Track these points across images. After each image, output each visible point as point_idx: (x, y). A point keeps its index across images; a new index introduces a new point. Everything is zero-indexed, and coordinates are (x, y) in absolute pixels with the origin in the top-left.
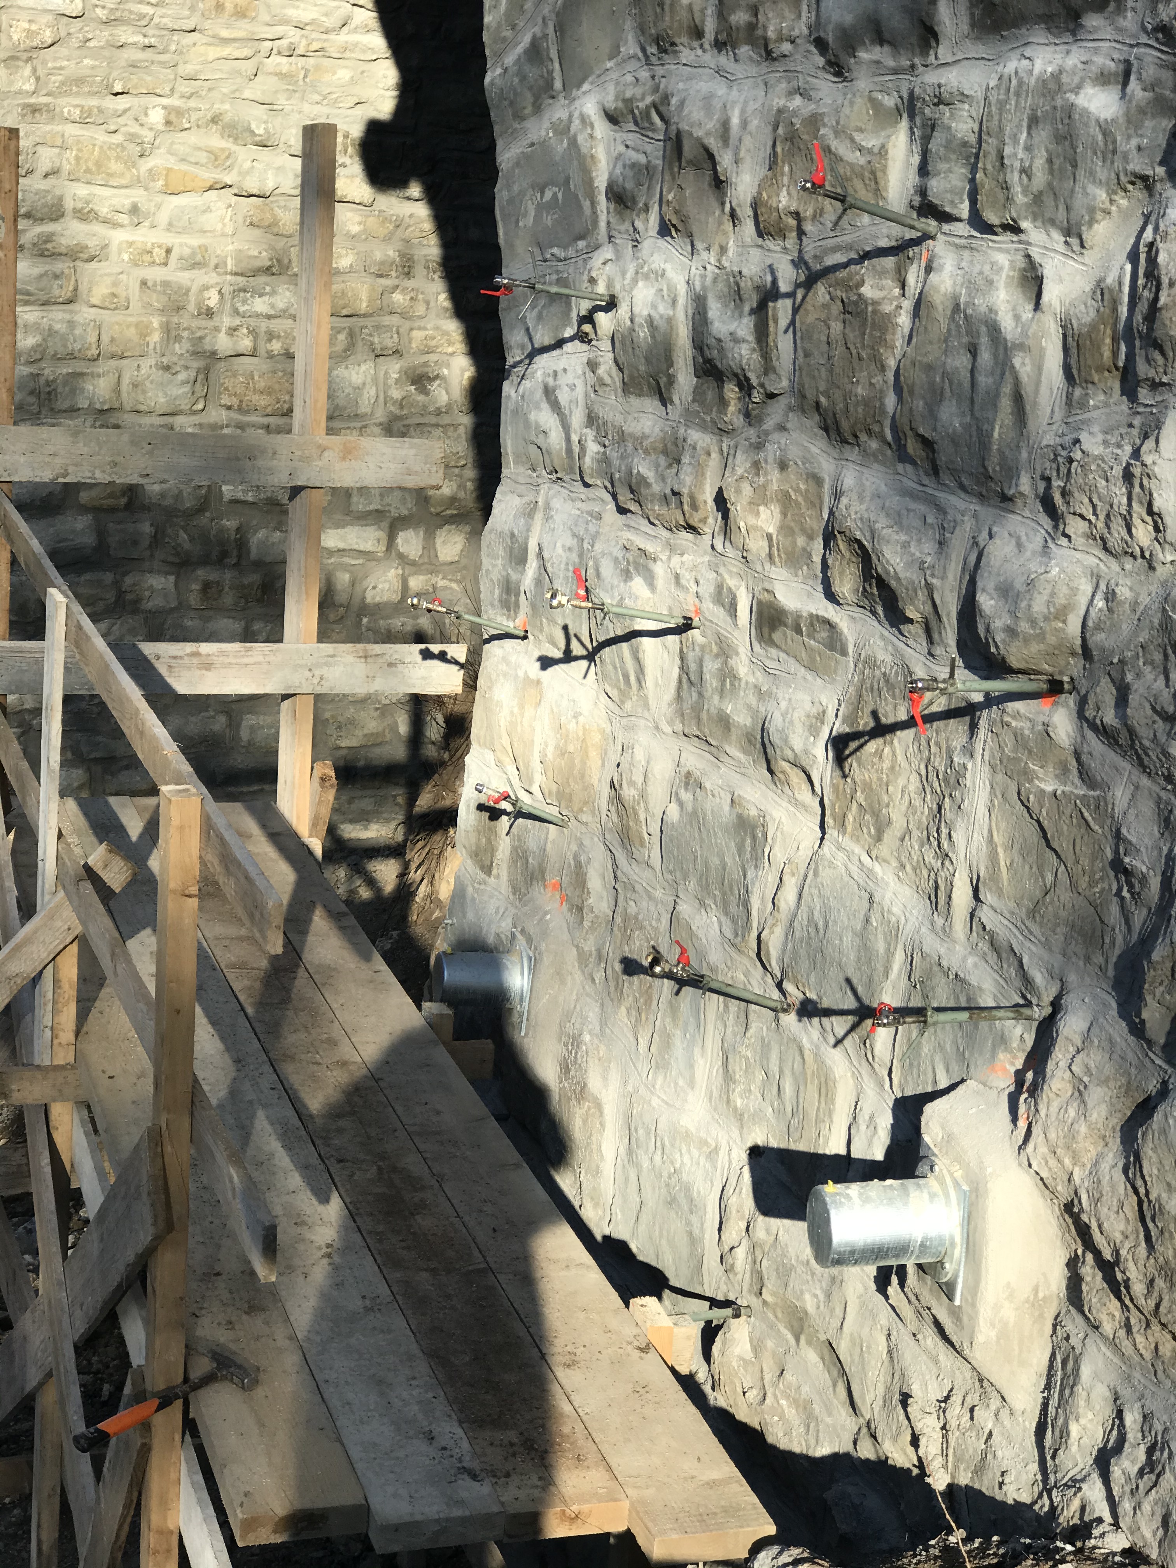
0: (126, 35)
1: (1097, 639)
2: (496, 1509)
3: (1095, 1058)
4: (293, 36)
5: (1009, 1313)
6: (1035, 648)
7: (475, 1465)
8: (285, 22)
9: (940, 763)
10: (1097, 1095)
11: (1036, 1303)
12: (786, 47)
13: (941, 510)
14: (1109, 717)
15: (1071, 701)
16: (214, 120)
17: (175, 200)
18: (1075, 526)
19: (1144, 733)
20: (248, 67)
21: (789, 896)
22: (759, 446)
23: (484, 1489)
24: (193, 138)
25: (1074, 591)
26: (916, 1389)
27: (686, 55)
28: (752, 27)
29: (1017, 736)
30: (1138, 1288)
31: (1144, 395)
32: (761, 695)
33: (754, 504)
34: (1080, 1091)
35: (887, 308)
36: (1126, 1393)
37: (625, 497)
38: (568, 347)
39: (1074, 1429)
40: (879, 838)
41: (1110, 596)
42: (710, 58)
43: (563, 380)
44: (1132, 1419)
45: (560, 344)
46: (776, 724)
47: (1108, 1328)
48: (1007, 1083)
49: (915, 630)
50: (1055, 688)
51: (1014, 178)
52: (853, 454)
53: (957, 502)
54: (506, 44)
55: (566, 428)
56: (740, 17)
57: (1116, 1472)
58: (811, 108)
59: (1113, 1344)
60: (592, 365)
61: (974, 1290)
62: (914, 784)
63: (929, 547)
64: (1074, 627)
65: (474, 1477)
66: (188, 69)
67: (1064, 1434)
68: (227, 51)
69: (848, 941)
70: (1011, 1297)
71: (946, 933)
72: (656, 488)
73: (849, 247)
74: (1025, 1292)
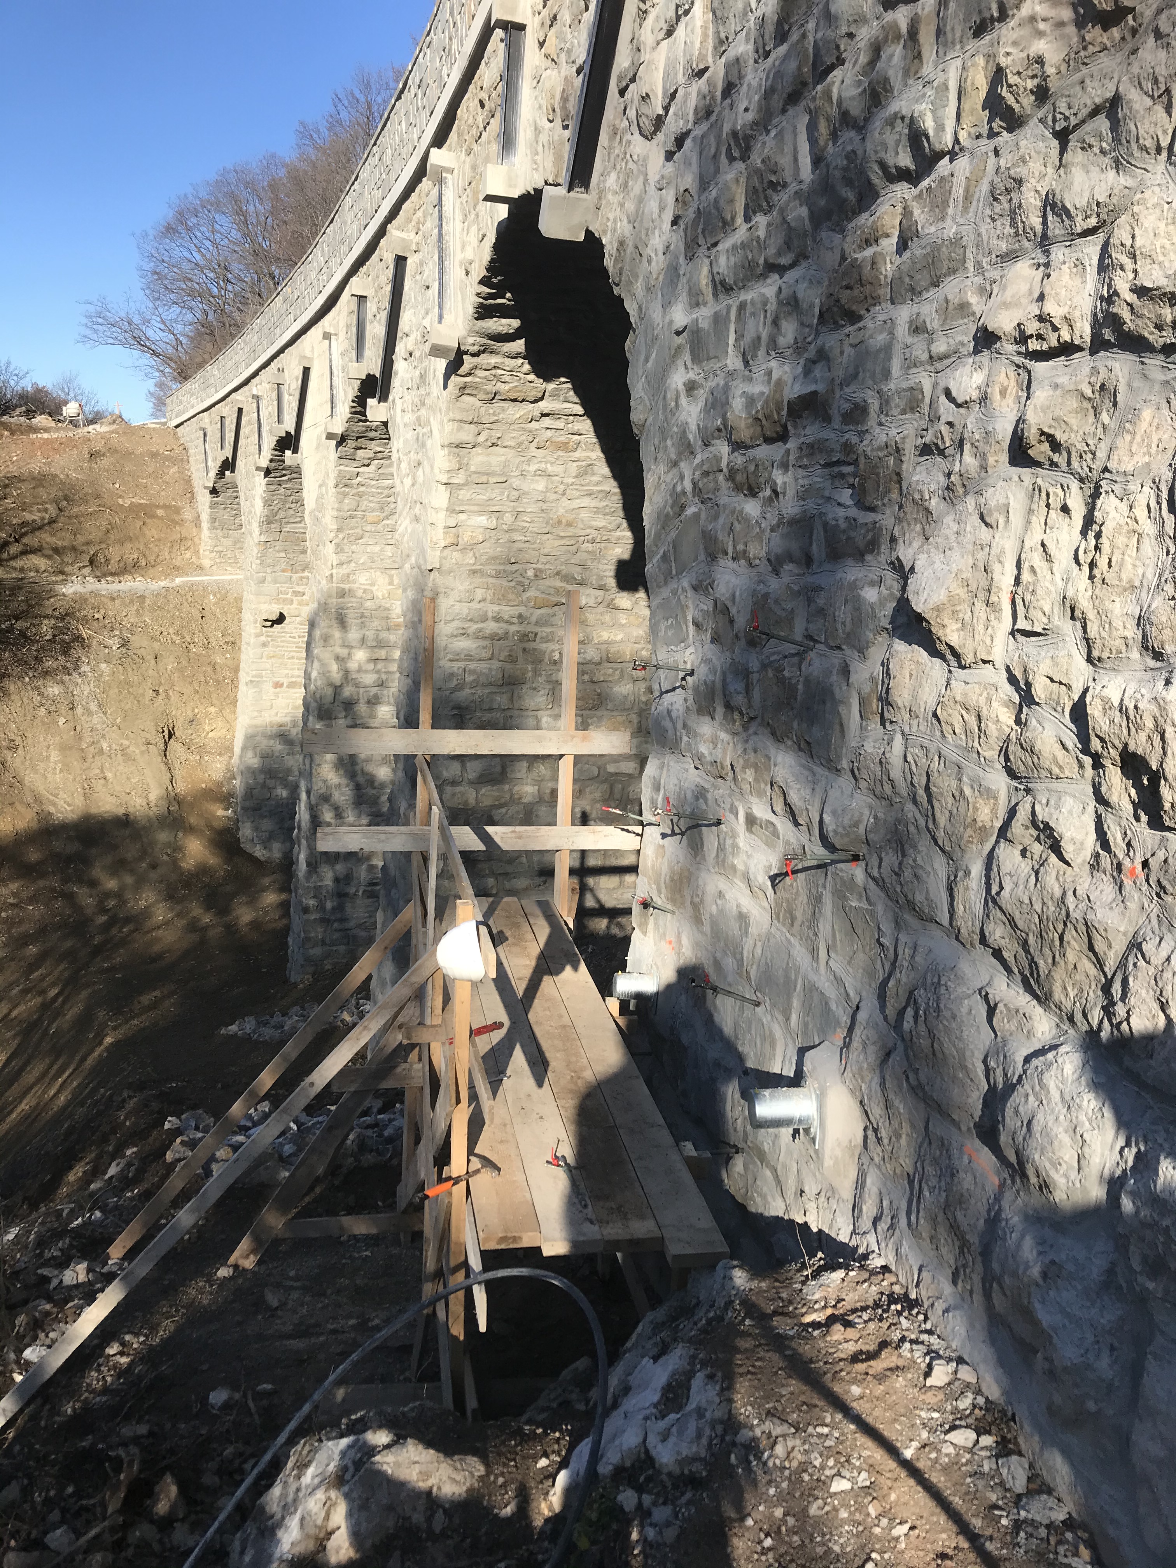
0: (517, 536)
1: (871, 836)
2: (599, 1237)
3: (871, 1033)
4: (594, 533)
5: (838, 1153)
6: (846, 840)
7: (593, 1217)
8: (591, 527)
9: (814, 891)
10: (871, 1049)
11: (851, 1148)
12: (757, 562)
13: (814, 774)
14: (875, 873)
15: (863, 863)
16: (557, 574)
17: (539, 611)
18: (863, 784)
19: (887, 880)
20: (574, 548)
21: (758, 951)
22: (746, 741)
23: (596, 1228)
24: (547, 582)
25: (862, 814)
26: (806, 1189)
27: (722, 562)
28: (745, 551)
29: (841, 878)
30: (886, 1141)
31: (887, 724)
32: (749, 856)
33: (744, 768)
34: (865, 1045)
35: (794, 681)
36: (884, 1191)
37: (697, 761)
38: (678, 691)
39: (864, 1208)
40: (792, 925)
41: (876, 817)
42: (731, 564)
43: (675, 707)
44: (885, 1203)
45: (674, 689)
46: (752, 870)
47: (877, 1159)
48: (841, 1043)
49: (804, 828)
50: (856, 858)
51: (839, 626)
52: (782, 746)
53: (819, 770)
54: (654, 554)
55: (675, 729)
56: (740, 547)
57: (879, 1228)
58: (766, 590)
59: (879, 1167)
60: (686, 700)
61: (823, 1140)
62: (805, 901)
63: (808, 791)
64: (861, 830)
65: (592, 1222)
66: (546, 551)
67: (861, 1210)
68: (563, 542)
69: (781, 972)
70: (839, 1145)
71: (817, 971)
72: (709, 759)
73: (779, 653)
74: (845, 1143)
